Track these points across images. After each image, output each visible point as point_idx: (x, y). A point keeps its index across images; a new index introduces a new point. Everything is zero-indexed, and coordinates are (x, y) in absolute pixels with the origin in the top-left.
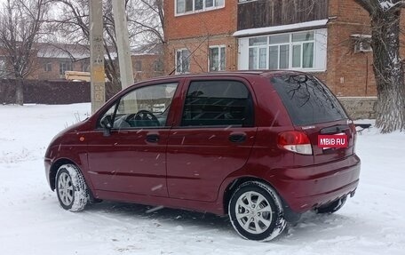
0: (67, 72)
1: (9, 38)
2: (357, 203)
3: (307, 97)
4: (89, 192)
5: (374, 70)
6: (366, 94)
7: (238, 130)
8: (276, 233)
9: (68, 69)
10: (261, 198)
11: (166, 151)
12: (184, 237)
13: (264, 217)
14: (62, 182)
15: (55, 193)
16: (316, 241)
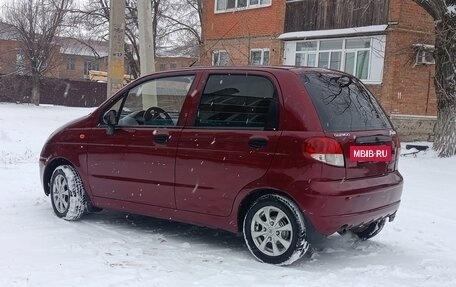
0: (91, 72)
1: (27, 29)
2: (399, 231)
3: (348, 104)
4: (86, 198)
5: (435, 84)
6: (426, 113)
7: (259, 134)
8: (296, 256)
9: (94, 69)
10: (281, 214)
11: (176, 155)
12: (190, 255)
13: (283, 238)
14: (57, 185)
15: (49, 199)
16: (341, 268)
